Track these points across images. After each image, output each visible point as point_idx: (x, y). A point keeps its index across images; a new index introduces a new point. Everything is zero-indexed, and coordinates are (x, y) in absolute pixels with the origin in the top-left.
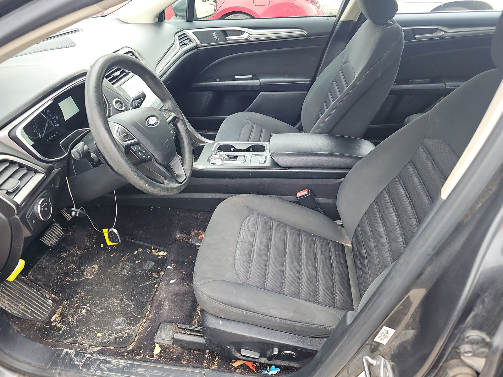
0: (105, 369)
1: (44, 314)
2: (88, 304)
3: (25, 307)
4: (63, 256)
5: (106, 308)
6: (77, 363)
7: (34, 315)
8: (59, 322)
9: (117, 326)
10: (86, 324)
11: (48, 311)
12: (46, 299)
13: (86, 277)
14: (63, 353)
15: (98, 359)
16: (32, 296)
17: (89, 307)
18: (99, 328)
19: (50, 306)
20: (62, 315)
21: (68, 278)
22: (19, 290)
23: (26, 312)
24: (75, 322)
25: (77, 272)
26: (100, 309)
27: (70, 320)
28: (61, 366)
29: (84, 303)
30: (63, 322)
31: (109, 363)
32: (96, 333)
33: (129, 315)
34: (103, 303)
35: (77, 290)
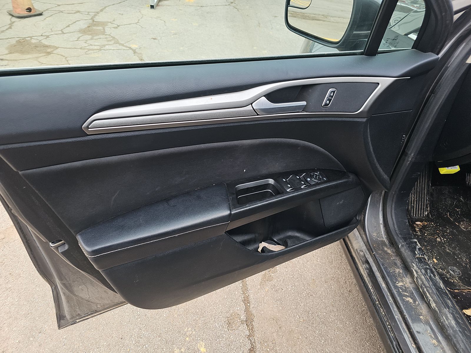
0: (429, 275)
1: (416, 215)
2: (445, 239)
3: (414, 200)
4: (460, 199)
5: (454, 254)
6: (416, 253)
7: (412, 209)
8: (419, 228)
9: (451, 270)
10: (433, 247)
11: (420, 216)
12: (426, 209)
13: (460, 225)
14: (414, 240)
15: (429, 266)
16: (423, 199)
17: (444, 241)
18: (438, 257)
19: (423, 215)
20: (424, 227)
21: (448, 214)
22: (422, 188)
23: (411, 203)
24: (427, 239)
25: (458, 216)
26: (450, 250)
27: (426, 234)
28: (407, 244)
29: (444, 236)
30: (420, 230)
31: (434, 275)
32: (434, 257)
33: (466, 275)
34: (456, 250)
35: (446, 225)
